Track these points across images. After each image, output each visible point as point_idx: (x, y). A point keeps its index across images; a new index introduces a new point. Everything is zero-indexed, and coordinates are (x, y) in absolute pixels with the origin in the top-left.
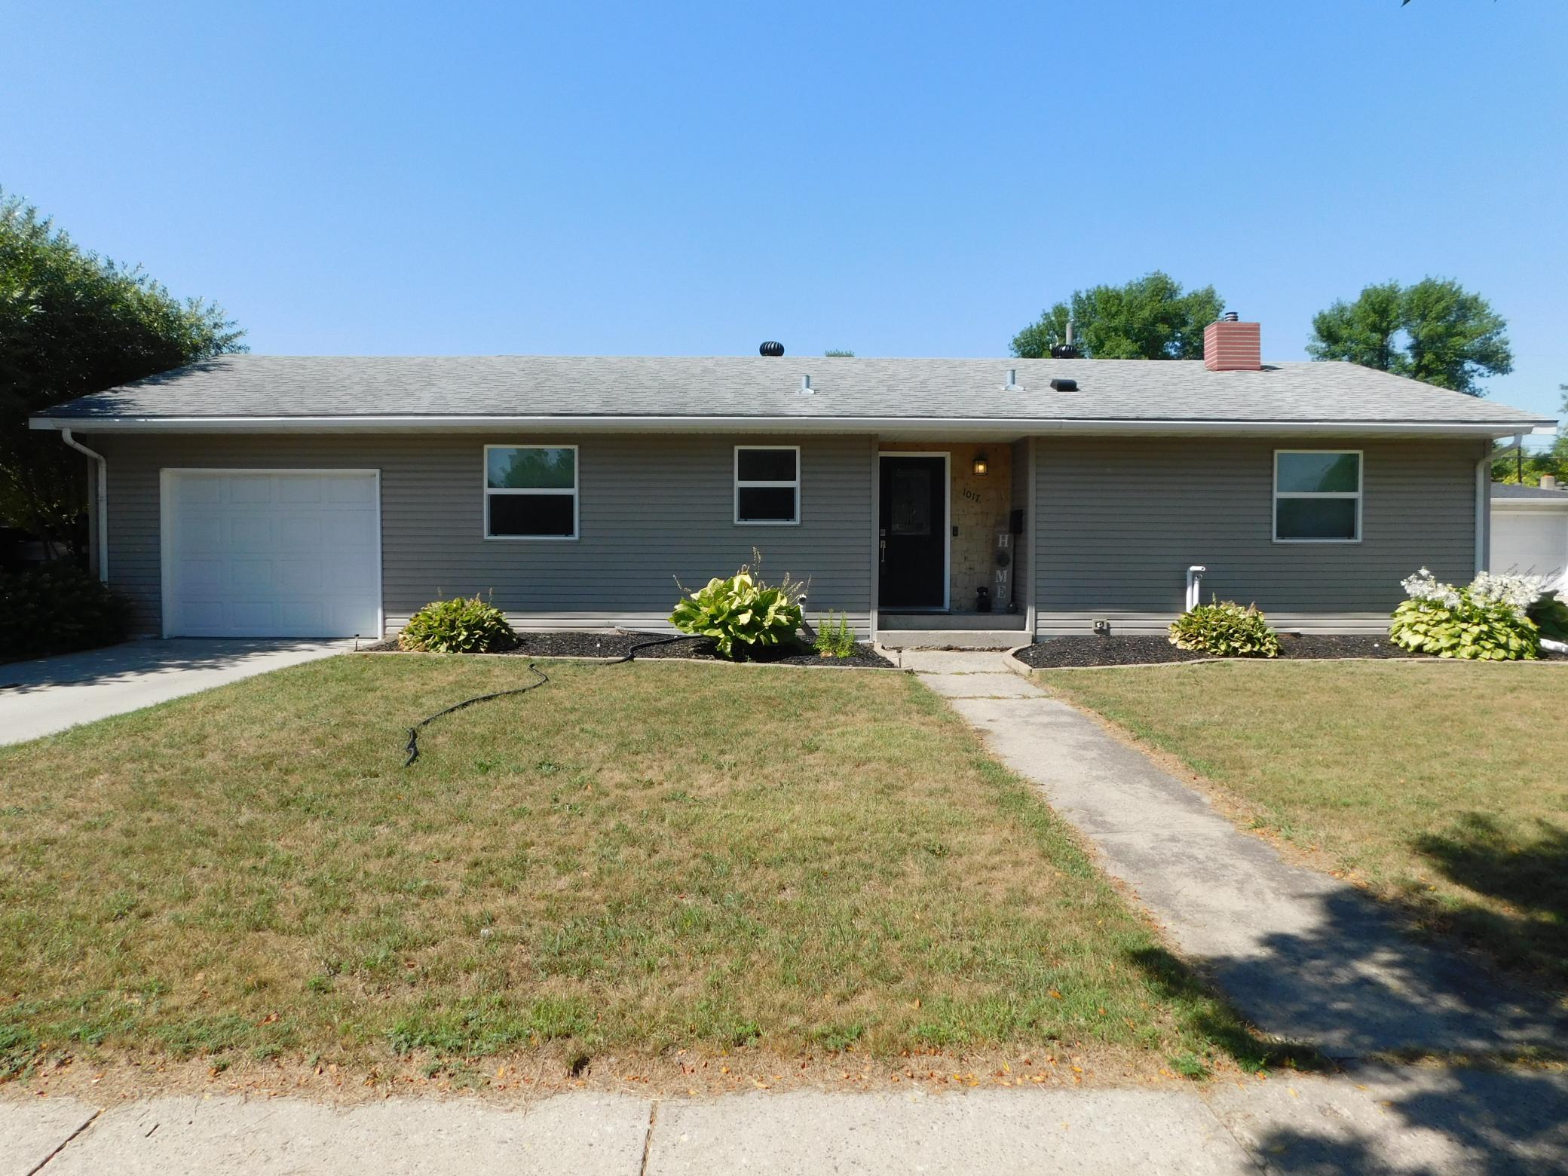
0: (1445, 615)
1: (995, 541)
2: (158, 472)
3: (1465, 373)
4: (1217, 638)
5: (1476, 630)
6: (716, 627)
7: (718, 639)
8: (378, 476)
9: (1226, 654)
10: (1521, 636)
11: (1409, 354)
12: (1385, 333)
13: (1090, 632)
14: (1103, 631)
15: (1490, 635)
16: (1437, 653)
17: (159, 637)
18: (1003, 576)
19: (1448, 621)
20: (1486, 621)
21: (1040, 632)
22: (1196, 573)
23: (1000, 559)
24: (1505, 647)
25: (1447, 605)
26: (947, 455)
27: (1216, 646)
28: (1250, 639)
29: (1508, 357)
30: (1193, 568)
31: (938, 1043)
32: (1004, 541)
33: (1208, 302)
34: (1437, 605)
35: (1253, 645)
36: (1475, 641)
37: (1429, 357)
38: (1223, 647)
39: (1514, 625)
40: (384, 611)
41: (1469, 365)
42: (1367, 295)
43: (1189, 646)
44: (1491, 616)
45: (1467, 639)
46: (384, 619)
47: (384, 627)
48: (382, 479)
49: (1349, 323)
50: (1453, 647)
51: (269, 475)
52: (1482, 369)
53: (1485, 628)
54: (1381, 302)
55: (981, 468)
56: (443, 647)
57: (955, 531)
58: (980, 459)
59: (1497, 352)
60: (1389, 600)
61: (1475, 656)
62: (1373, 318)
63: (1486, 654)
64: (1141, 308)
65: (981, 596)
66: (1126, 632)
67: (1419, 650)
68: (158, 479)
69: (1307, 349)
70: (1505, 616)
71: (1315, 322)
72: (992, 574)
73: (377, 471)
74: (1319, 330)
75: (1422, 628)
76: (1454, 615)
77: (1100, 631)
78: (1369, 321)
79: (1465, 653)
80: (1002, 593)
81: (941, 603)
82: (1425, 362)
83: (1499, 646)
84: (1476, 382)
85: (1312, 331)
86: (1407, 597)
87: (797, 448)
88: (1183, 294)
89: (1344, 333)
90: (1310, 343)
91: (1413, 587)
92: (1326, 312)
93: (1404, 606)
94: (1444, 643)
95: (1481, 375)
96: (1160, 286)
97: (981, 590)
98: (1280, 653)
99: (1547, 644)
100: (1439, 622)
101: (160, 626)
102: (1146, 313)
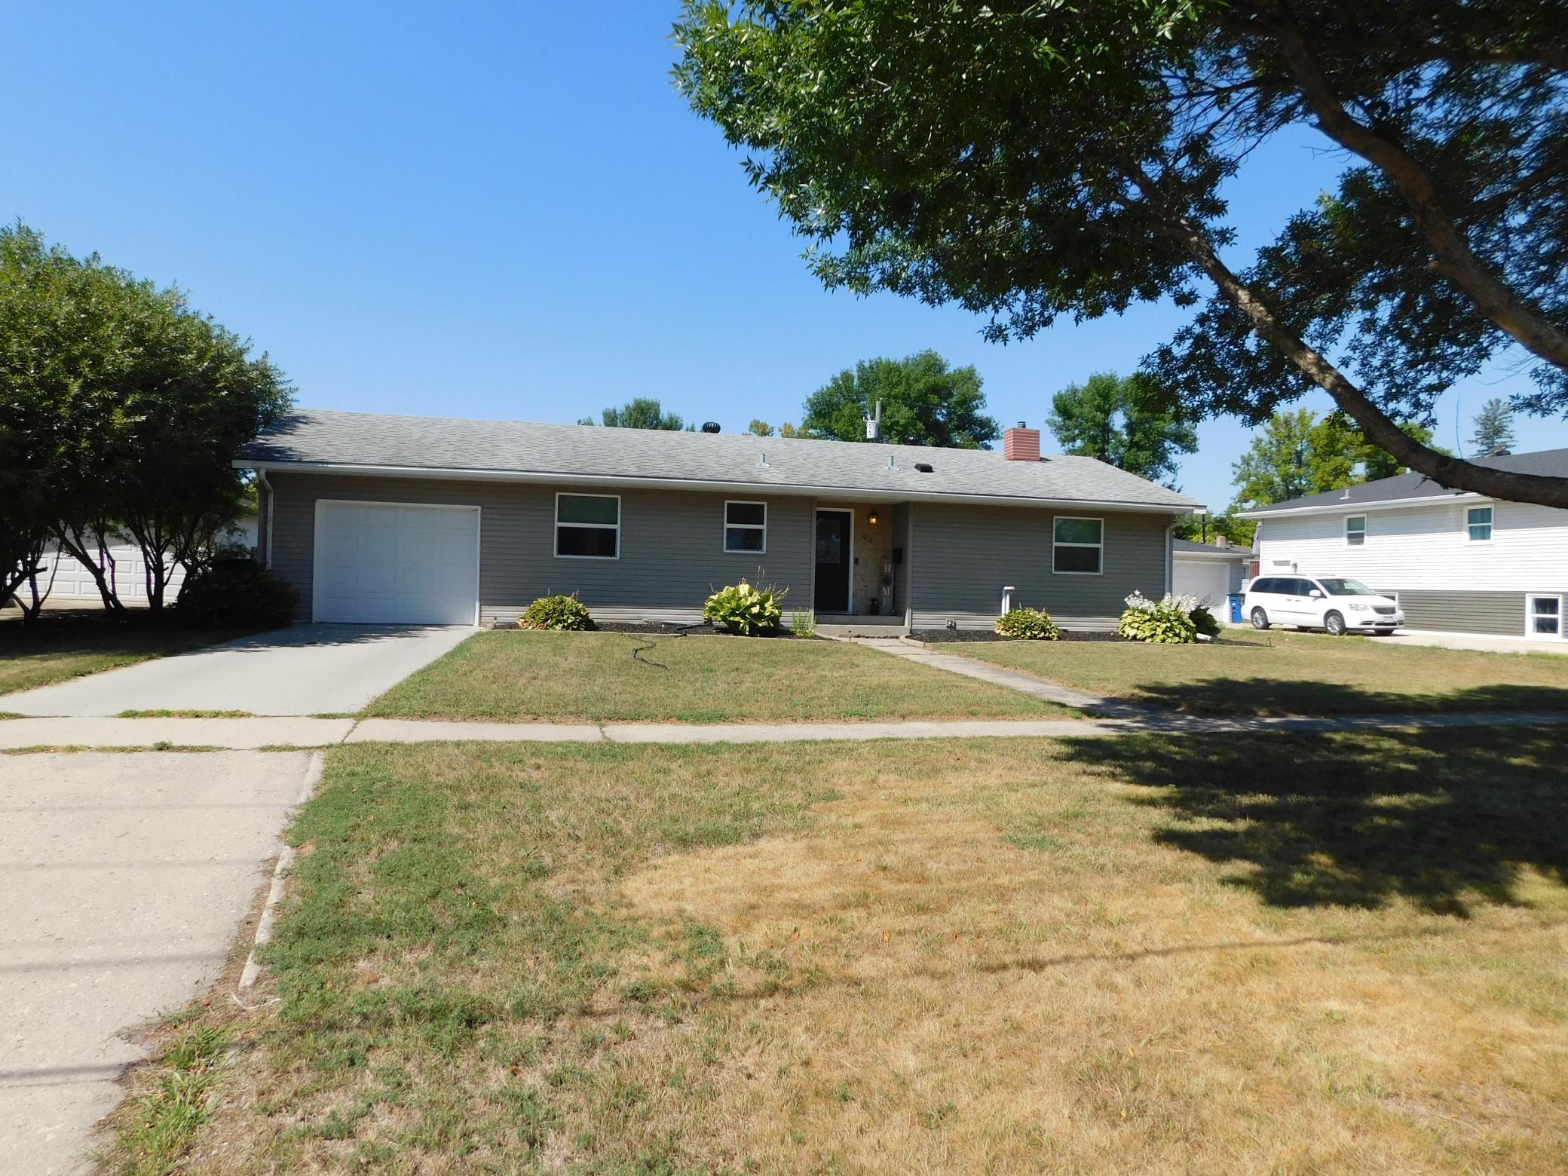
0: (1147, 617)
1: (882, 568)
2: (314, 502)
3: (1165, 449)
4: (1025, 629)
5: (1164, 626)
6: (737, 615)
7: (739, 623)
8: (479, 513)
9: (1030, 638)
10: (1187, 630)
11: (1124, 431)
12: (1107, 413)
13: (944, 628)
14: (952, 627)
15: (1171, 629)
16: (1144, 640)
17: (310, 622)
18: (887, 591)
19: (1149, 620)
20: (1169, 621)
21: (915, 627)
22: (1008, 591)
23: (885, 581)
24: (1178, 635)
25: (1149, 612)
26: (852, 511)
27: (1024, 633)
28: (1043, 630)
29: (1195, 439)
30: (1006, 588)
31: (1003, 713)
32: (888, 569)
33: (970, 379)
34: (1143, 612)
35: (1044, 633)
36: (1164, 633)
37: (1138, 437)
38: (1029, 634)
39: (1183, 623)
40: (481, 605)
41: (1167, 444)
42: (1093, 381)
43: (1008, 634)
44: (1172, 618)
45: (1159, 631)
46: (481, 611)
47: (480, 617)
48: (482, 513)
49: (1080, 403)
50: (1152, 636)
51: (396, 508)
52: (1177, 448)
53: (1169, 625)
54: (1105, 389)
55: (874, 520)
56: (559, 627)
57: (856, 561)
58: (873, 515)
59: (1187, 436)
60: (1117, 609)
61: (1163, 641)
62: (1098, 401)
63: (1169, 640)
64: (917, 380)
65: (873, 604)
66: (966, 628)
67: (1134, 638)
68: (314, 507)
69: (1047, 422)
70: (1179, 618)
71: (1055, 400)
72: (880, 590)
73: (479, 508)
74: (1057, 407)
75: (1136, 625)
76: (1153, 618)
77: (950, 627)
78: (1096, 403)
79: (1158, 639)
80: (886, 602)
81: (846, 608)
82: (1136, 439)
83: (1176, 635)
84: (1173, 458)
85: (1051, 406)
86: (1128, 608)
87: (765, 504)
88: (950, 370)
89: (1076, 411)
90: (1049, 417)
91: (1132, 601)
92: (1063, 392)
93: (1127, 613)
94: (1148, 634)
95: (1176, 452)
96: (932, 362)
97: (873, 600)
98: (1059, 638)
99: (1200, 636)
100: (1145, 621)
101: (311, 614)
102: (921, 385)
